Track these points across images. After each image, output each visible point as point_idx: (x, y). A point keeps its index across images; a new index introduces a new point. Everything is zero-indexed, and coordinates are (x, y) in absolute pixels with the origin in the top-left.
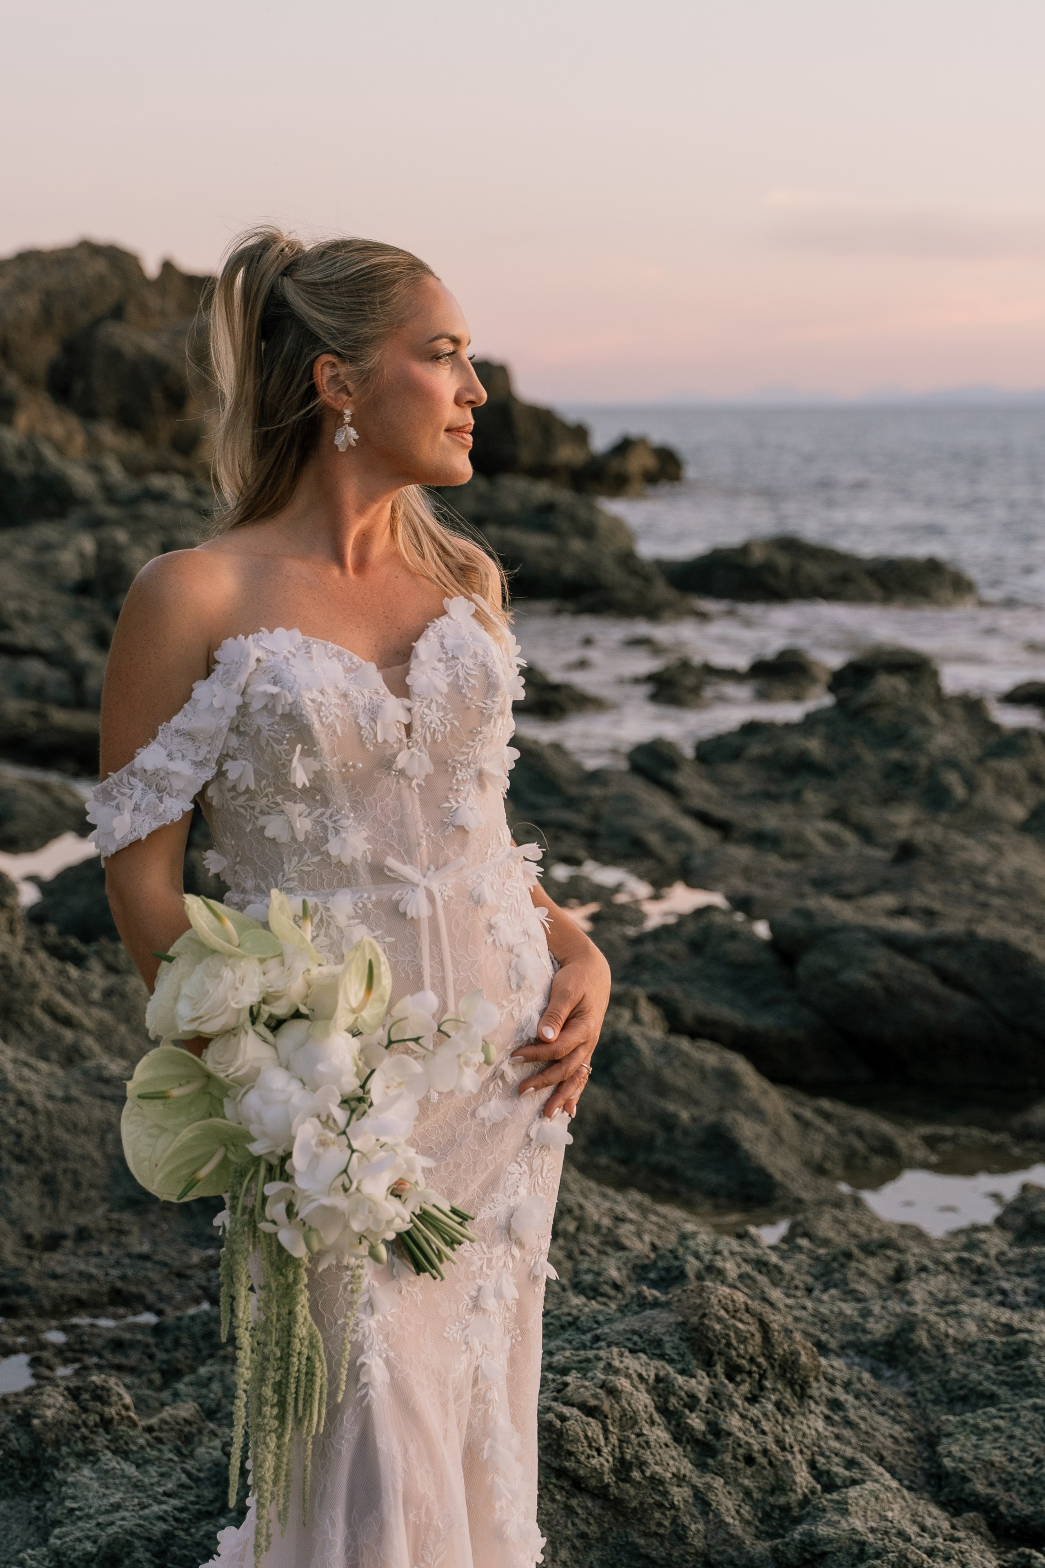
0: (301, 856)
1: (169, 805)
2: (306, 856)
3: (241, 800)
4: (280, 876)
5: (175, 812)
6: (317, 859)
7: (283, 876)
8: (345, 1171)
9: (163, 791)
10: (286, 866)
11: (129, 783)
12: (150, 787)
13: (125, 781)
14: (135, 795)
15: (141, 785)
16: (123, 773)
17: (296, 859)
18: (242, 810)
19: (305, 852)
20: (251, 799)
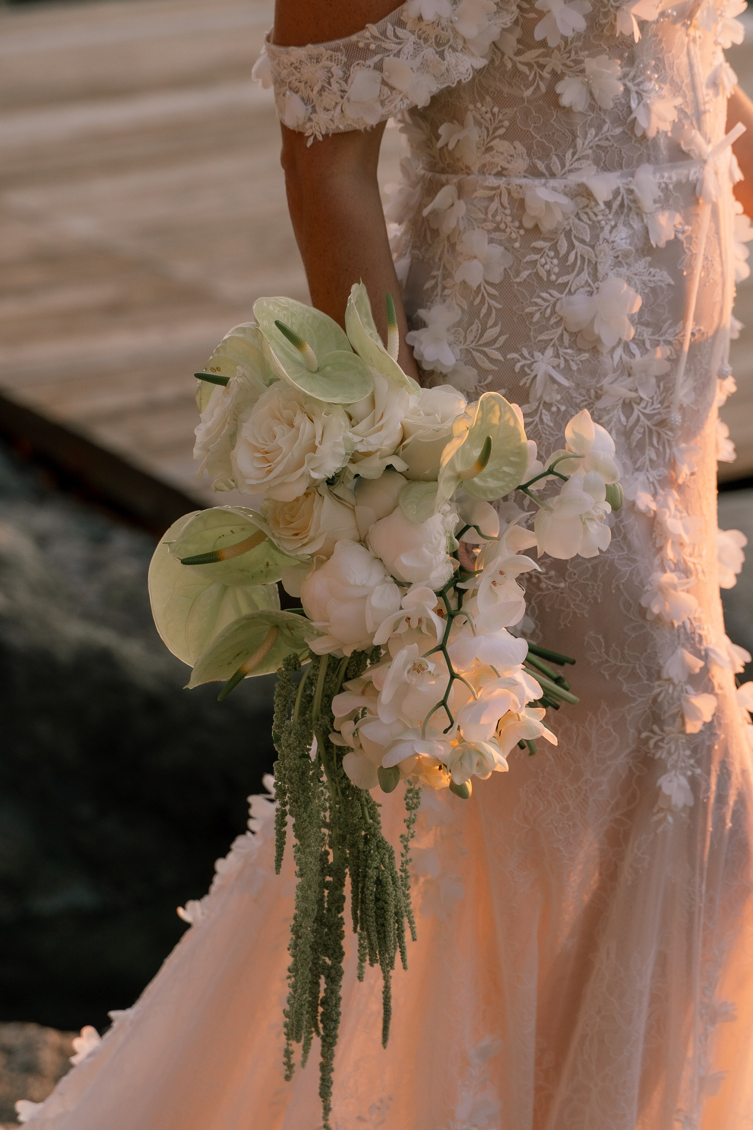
0: (599, 128)
1: (453, 61)
2: (605, 128)
3: (530, 56)
4: (569, 154)
5: (463, 70)
6: (618, 131)
7: (574, 154)
8: (443, 703)
9: (444, 44)
10: (579, 141)
11: (396, 36)
12: (426, 40)
13: (390, 33)
14: (405, 50)
15: (413, 38)
16: (387, 24)
17: (593, 131)
18: (525, 69)
19: (605, 122)
20: (544, 55)
